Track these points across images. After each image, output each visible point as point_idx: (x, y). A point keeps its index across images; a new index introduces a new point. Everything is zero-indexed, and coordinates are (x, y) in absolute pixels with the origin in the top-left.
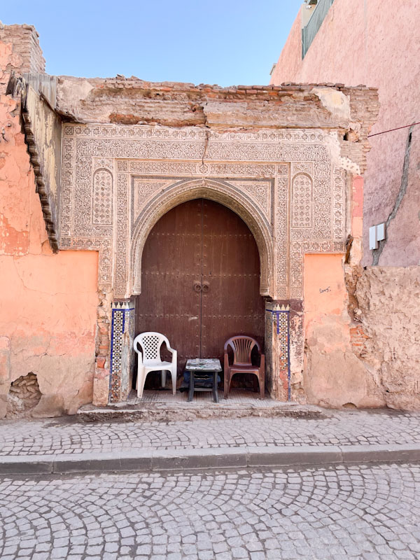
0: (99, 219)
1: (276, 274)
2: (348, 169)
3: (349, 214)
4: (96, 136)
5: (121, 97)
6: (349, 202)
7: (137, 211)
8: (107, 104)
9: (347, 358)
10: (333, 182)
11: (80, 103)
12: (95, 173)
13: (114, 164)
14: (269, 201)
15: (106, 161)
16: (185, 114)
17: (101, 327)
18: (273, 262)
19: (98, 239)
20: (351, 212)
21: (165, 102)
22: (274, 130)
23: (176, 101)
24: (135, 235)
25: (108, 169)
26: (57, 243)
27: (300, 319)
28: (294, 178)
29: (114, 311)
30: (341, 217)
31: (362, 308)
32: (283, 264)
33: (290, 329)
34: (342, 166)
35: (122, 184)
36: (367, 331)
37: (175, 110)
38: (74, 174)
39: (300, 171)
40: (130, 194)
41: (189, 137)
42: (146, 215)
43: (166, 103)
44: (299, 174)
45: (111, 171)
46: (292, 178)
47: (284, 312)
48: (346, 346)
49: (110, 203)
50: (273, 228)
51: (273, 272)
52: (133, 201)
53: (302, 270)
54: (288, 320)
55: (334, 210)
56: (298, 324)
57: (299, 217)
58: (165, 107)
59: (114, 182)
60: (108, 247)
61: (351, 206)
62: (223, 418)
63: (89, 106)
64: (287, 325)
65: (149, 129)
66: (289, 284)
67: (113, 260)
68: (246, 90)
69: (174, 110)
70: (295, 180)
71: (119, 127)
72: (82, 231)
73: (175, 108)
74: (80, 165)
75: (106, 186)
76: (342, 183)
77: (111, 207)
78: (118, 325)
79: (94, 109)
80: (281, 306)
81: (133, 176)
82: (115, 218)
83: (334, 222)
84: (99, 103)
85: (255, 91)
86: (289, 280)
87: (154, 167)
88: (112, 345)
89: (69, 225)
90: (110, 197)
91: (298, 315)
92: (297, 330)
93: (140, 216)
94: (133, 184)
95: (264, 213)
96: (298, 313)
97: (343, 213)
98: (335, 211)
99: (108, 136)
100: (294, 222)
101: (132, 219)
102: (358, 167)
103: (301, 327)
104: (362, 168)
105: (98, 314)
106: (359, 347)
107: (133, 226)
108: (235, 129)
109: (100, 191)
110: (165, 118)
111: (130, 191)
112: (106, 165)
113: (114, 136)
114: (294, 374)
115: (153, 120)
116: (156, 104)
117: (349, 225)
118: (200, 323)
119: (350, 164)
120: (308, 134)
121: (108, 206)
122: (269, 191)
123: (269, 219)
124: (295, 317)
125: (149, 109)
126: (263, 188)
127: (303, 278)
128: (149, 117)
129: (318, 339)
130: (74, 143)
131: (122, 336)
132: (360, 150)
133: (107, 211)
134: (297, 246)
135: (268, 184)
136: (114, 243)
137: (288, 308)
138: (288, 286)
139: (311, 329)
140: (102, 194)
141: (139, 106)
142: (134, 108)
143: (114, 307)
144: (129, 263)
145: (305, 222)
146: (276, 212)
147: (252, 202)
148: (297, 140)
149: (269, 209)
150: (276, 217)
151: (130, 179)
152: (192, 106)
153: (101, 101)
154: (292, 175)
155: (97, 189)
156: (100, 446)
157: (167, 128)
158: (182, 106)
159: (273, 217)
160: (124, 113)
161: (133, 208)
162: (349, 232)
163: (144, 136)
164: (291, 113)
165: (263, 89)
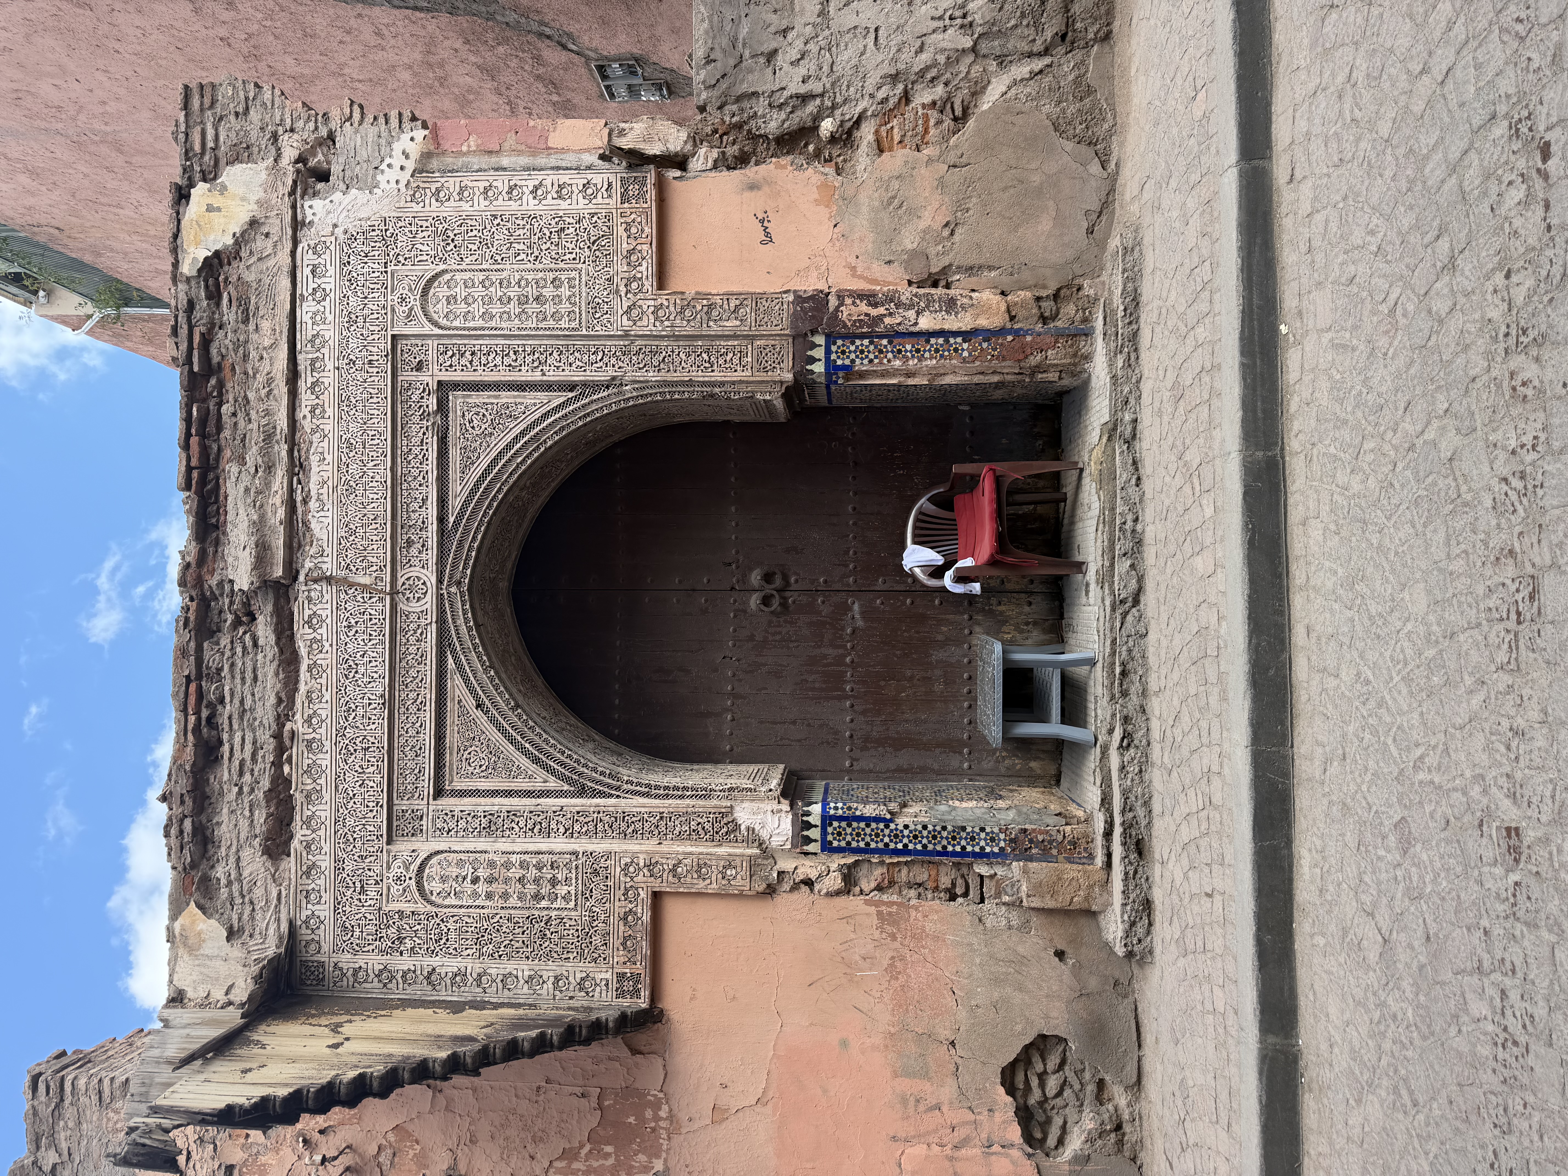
0: (562, 890)
1: (717, 376)
2: (410, 165)
3: (541, 161)
4: (325, 897)
5: (219, 824)
6: (505, 162)
7: (541, 780)
8: (238, 867)
9: (964, 160)
10: (448, 210)
11: (237, 943)
12: (432, 903)
13: (403, 847)
14: (506, 397)
15: (397, 869)
16: (261, 642)
17: (873, 885)
18: (682, 383)
19: (619, 893)
20: (534, 154)
21: (228, 699)
22: (302, 385)
23: (226, 668)
24: (609, 786)
25: (418, 862)
26: (629, 1011)
27: (848, 301)
28: (436, 324)
29: (827, 847)
30: (548, 182)
31: (817, 118)
32: (688, 355)
33: (880, 329)
34: (402, 186)
35: (462, 824)
36: (885, 100)
37: (249, 669)
38: (435, 961)
39: (418, 310)
40: (489, 800)
41: (323, 631)
42: (549, 756)
43: (232, 695)
44: (424, 308)
45: (422, 855)
46: (440, 332)
47: (828, 352)
48: (930, 161)
49: (514, 858)
50: (585, 384)
51: (713, 384)
52: (508, 793)
53: (706, 295)
54: (852, 337)
55: (530, 204)
56: (863, 307)
57: (549, 308)
58: (242, 702)
59: (455, 847)
60: (642, 864)
61: (520, 153)
62: (1139, 527)
63: (246, 917)
64: (866, 342)
65: (302, 746)
66: (746, 337)
67: (681, 849)
68: (189, 469)
69: (249, 675)
70: (444, 322)
71: (300, 833)
72: (597, 940)
73: (243, 673)
74: (409, 944)
75: (468, 870)
76: (452, 183)
77: (526, 857)
78: (867, 837)
79: (252, 903)
80: (813, 360)
81: (439, 793)
82: (559, 844)
83: (564, 205)
84: (235, 887)
85: (194, 441)
86: (735, 337)
87: (412, 732)
88: (925, 851)
89: (579, 976)
90: (499, 859)
91: (837, 309)
92: (881, 310)
93: (553, 772)
94: (462, 794)
95: (543, 410)
96: (831, 310)
97: (538, 177)
98: (532, 202)
99: (325, 863)
100: (564, 324)
101: (561, 794)
102: (405, 137)
103: (870, 298)
104: (407, 125)
105: (838, 893)
106: (932, 122)
107: (582, 792)
108: (299, 499)
109: (482, 888)
110: (273, 700)
111: (482, 800)
112: (407, 869)
113: (326, 848)
114: (1012, 318)
115: (278, 736)
116: (236, 726)
117: (570, 159)
118: (871, 596)
119: (397, 160)
120: (312, 286)
121: (523, 865)
122: (477, 398)
123: (559, 398)
124: (845, 314)
125: (248, 747)
126: (468, 417)
127: (728, 296)
128: (270, 745)
129: (910, 247)
130: (346, 960)
131: (901, 821)
132: (357, 131)
133: (539, 867)
134: (635, 313)
135: (457, 400)
136: (633, 846)
137: (820, 340)
138: (752, 338)
139: (879, 270)
140: (490, 880)
141: (241, 774)
142: (246, 789)
143: (812, 847)
144: (688, 801)
145: (565, 291)
146: (537, 376)
147: (509, 447)
148: (330, 318)
149: (530, 398)
150: (552, 376)
151: (447, 803)
152: (237, 623)
153: (229, 883)
154: (429, 329)
155: (475, 895)
156: (1218, 898)
157: (300, 697)
158: (239, 650)
159: (548, 387)
160: (260, 816)
161: (529, 794)
162: (592, 158)
163: (324, 760)
164: (254, 337)
165: (188, 420)
